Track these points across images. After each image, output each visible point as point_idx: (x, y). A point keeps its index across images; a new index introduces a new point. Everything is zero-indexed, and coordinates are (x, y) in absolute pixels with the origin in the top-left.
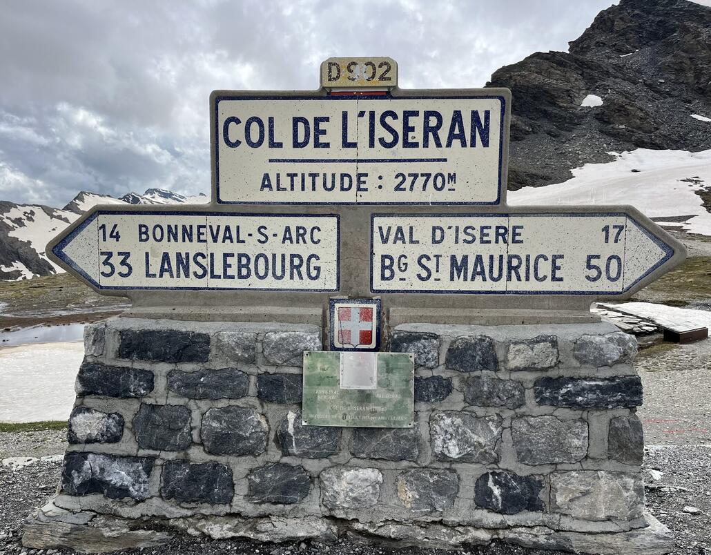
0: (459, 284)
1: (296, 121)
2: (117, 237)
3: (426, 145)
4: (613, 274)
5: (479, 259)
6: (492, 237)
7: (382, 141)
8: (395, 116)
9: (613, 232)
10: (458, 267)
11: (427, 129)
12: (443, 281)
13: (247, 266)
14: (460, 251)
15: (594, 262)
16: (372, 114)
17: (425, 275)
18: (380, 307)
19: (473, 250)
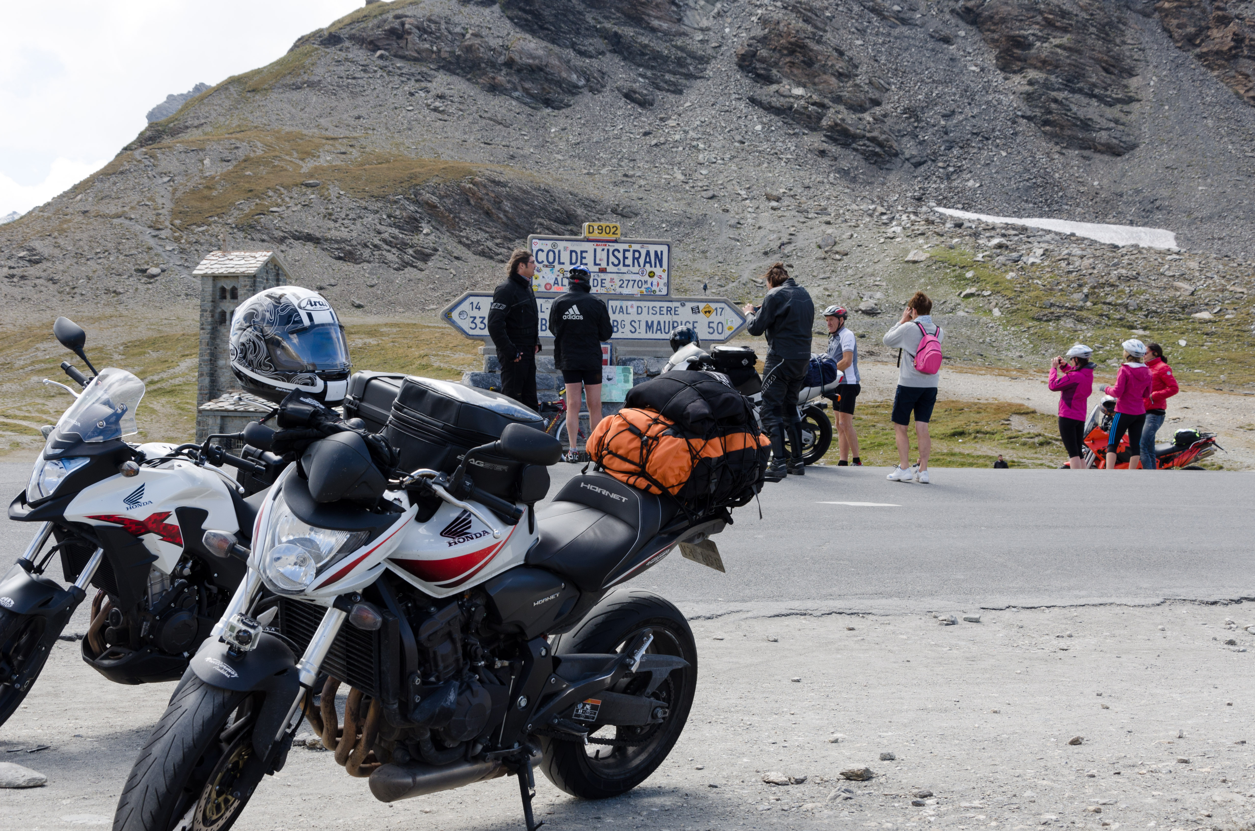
0: (650, 335)
1: (571, 252)
2: (479, 309)
3: (633, 266)
4: (720, 331)
5: (659, 323)
6: (665, 312)
7: (613, 263)
8: (619, 251)
9: (719, 311)
10: (649, 326)
11: (634, 258)
12: (642, 334)
13: (545, 325)
14: (650, 318)
15: (711, 325)
16: (608, 250)
17: (633, 330)
18: (611, 346)
19: (656, 318)
